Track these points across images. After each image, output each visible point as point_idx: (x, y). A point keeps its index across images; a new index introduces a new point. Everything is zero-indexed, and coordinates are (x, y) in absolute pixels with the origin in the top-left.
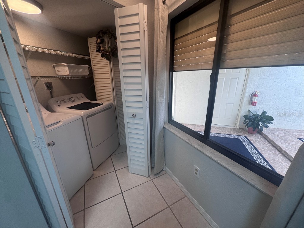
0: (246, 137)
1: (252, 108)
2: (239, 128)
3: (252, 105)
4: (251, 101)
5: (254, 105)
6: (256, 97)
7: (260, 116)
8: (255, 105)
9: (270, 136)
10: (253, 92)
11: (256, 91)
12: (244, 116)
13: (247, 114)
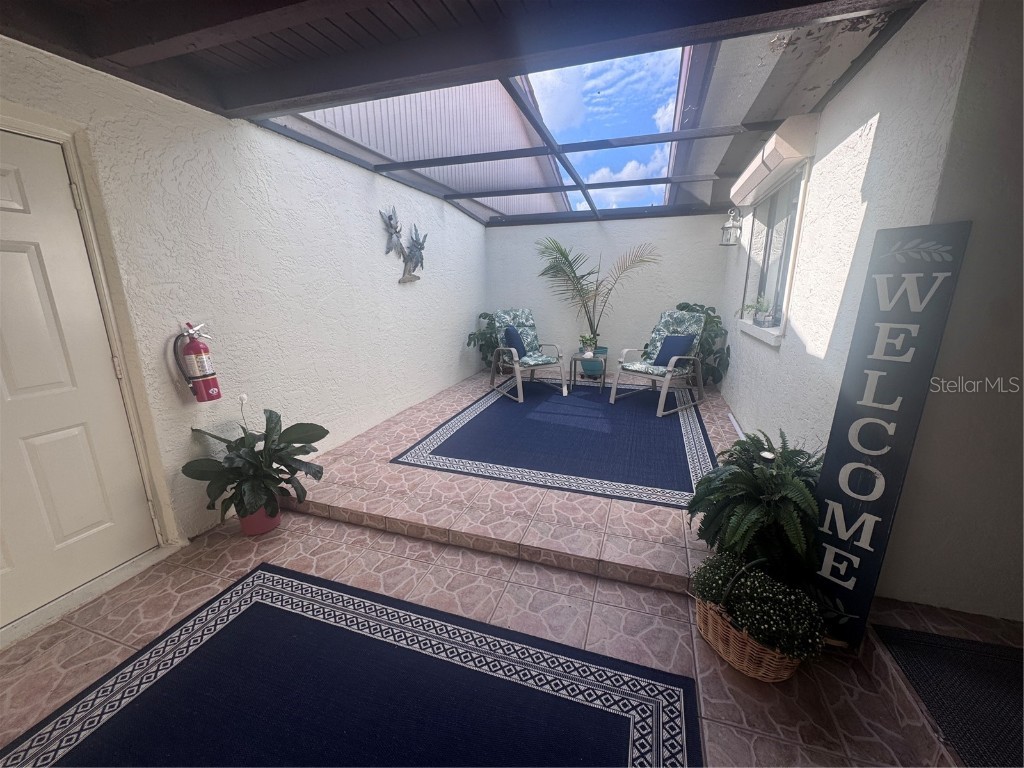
0: (265, 566)
1: (207, 415)
2: (186, 543)
3: (201, 399)
4: (189, 379)
5: (211, 398)
6: (204, 357)
7: (266, 437)
8: (218, 396)
9: (344, 501)
10: (175, 331)
11: (190, 326)
12: (184, 472)
13: (196, 452)
